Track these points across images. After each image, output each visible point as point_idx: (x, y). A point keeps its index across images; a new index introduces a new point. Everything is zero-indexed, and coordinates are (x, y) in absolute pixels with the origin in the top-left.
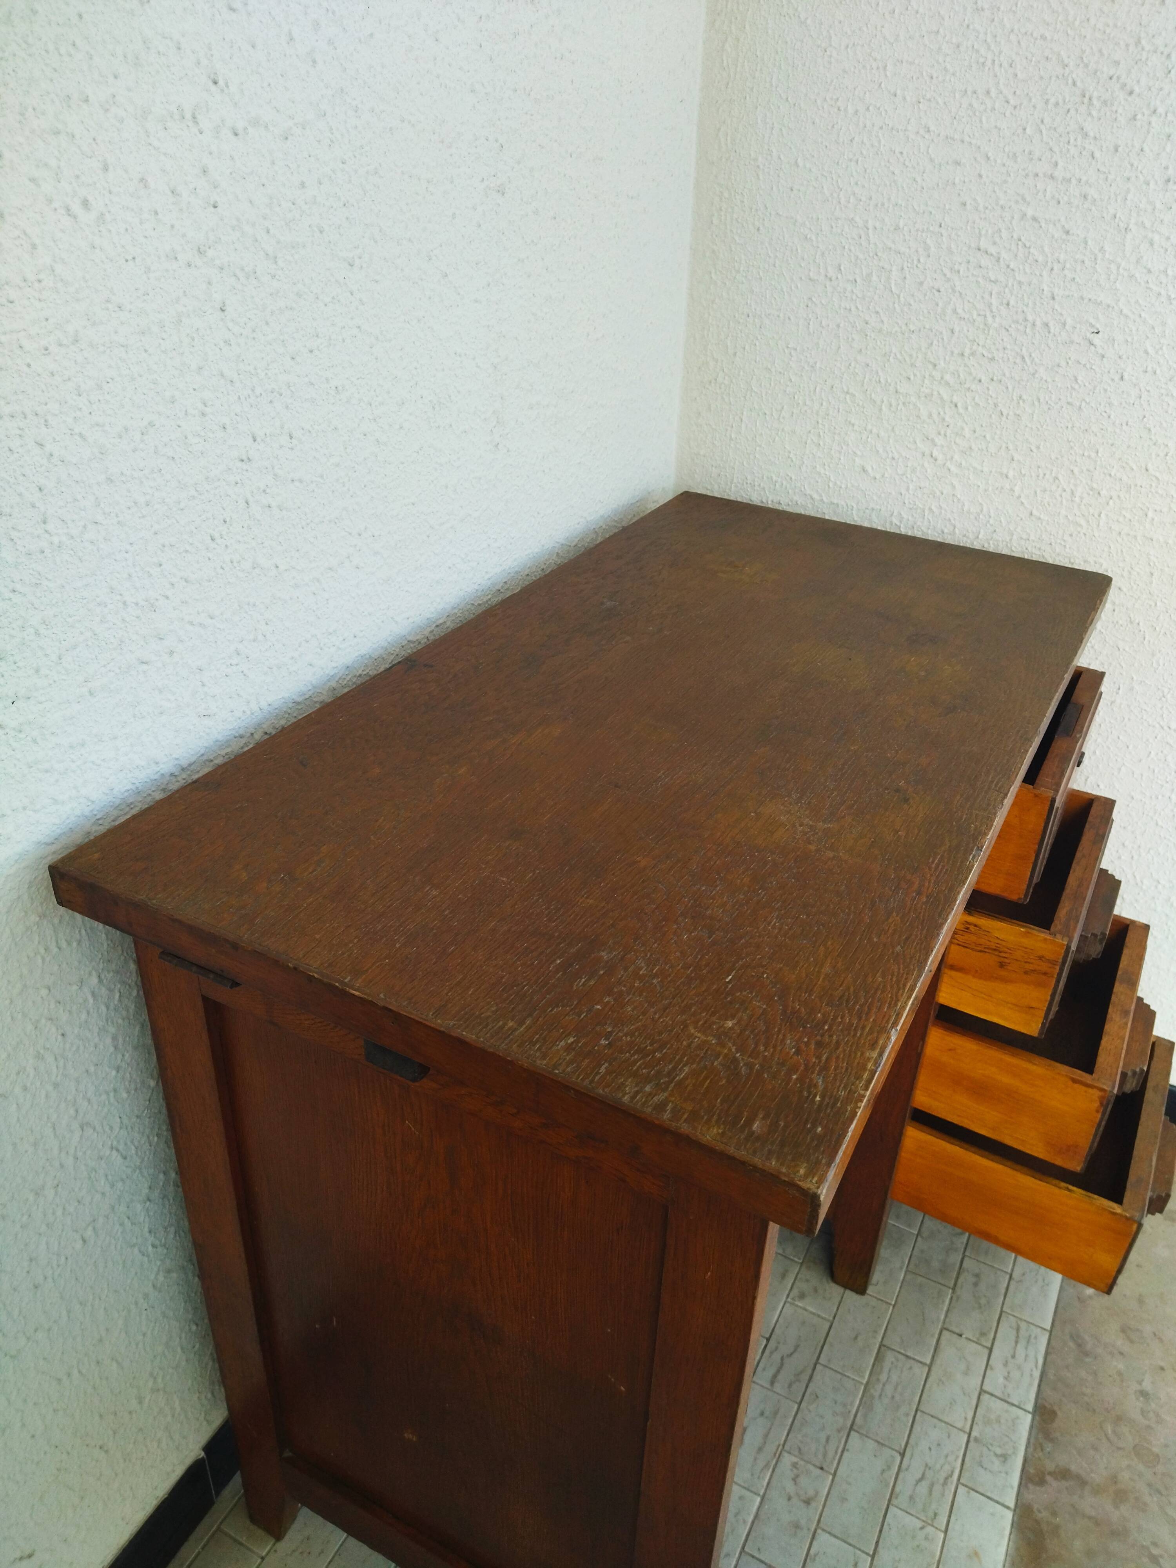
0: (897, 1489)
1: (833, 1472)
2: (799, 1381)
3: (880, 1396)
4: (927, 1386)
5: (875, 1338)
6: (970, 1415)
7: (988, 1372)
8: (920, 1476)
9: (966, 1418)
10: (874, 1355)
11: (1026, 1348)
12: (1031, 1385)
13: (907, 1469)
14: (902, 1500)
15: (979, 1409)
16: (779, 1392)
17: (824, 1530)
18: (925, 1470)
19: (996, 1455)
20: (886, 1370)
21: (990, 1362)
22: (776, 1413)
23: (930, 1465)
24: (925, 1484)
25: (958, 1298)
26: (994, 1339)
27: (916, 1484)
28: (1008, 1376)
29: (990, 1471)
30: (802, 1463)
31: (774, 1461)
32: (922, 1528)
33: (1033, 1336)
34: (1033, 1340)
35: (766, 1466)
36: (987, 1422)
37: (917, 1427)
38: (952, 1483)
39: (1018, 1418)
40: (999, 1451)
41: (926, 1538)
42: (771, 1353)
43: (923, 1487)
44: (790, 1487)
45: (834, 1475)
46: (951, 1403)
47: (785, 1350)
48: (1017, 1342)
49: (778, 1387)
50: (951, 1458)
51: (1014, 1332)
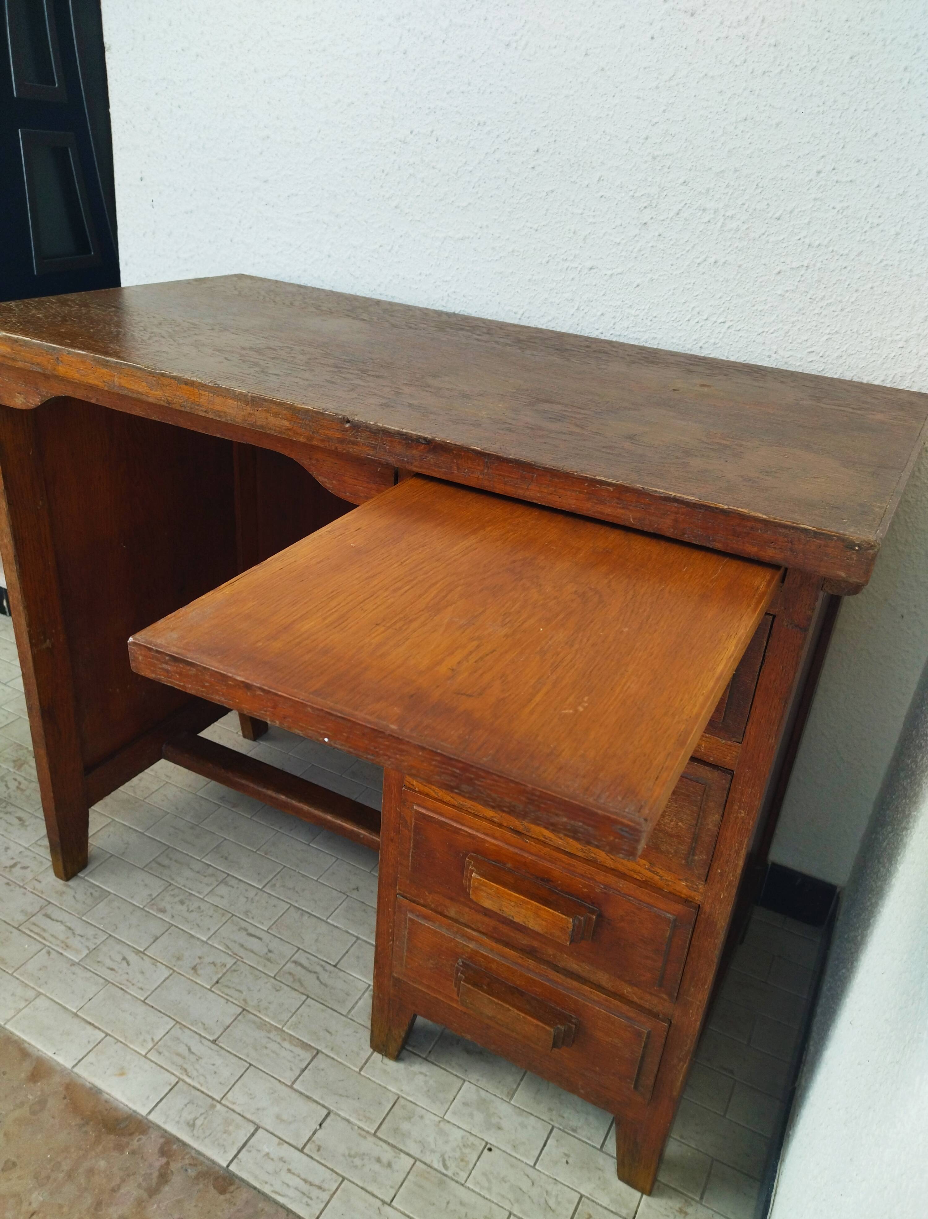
0: (186, 1030)
1: (213, 989)
2: (294, 981)
3: (269, 1038)
4: (272, 1079)
5: (327, 1047)
6: (238, 1109)
7: (277, 1140)
8: (193, 1050)
9: (234, 1103)
10: (309, 1043)
11: (296, 1189)
12: (256, 1177)
13: (201, 1042)
14: (176, 1031)
15: (240, 1118)
16: (287, 965)
17: (171, 975)
18: (196, 1055)
19: (195, 1119)
20: (293, 1048)
21: (286, 1145)
22: (268, 960)
23: (200, 1060)
24: (186, 1052)
25: (365, 1137)
26: (312, 1158)
27: (186, 1045)
28: (269, 1158)
29: (183, 1109)
30: (225, 970)
31: (230, 953)
32: (152, 1039)
33: (310, 1202)
34: (305, 1199)
35: (228, 947)
36: (227, 1122)
37: (235, 1060)
38: (181, 1074)
39: (225, 1152)
40: (199, 1123)
41: (144, 1041)
42: (322, 966)
43: (183, 1050)
44: (207, 960)
45: (210, 990)
46: (251, 1094)
47: (324, 976)
48: (305, 1181)
49: (290, 966)
50: (202, 1079)
51: (317, 1182)
